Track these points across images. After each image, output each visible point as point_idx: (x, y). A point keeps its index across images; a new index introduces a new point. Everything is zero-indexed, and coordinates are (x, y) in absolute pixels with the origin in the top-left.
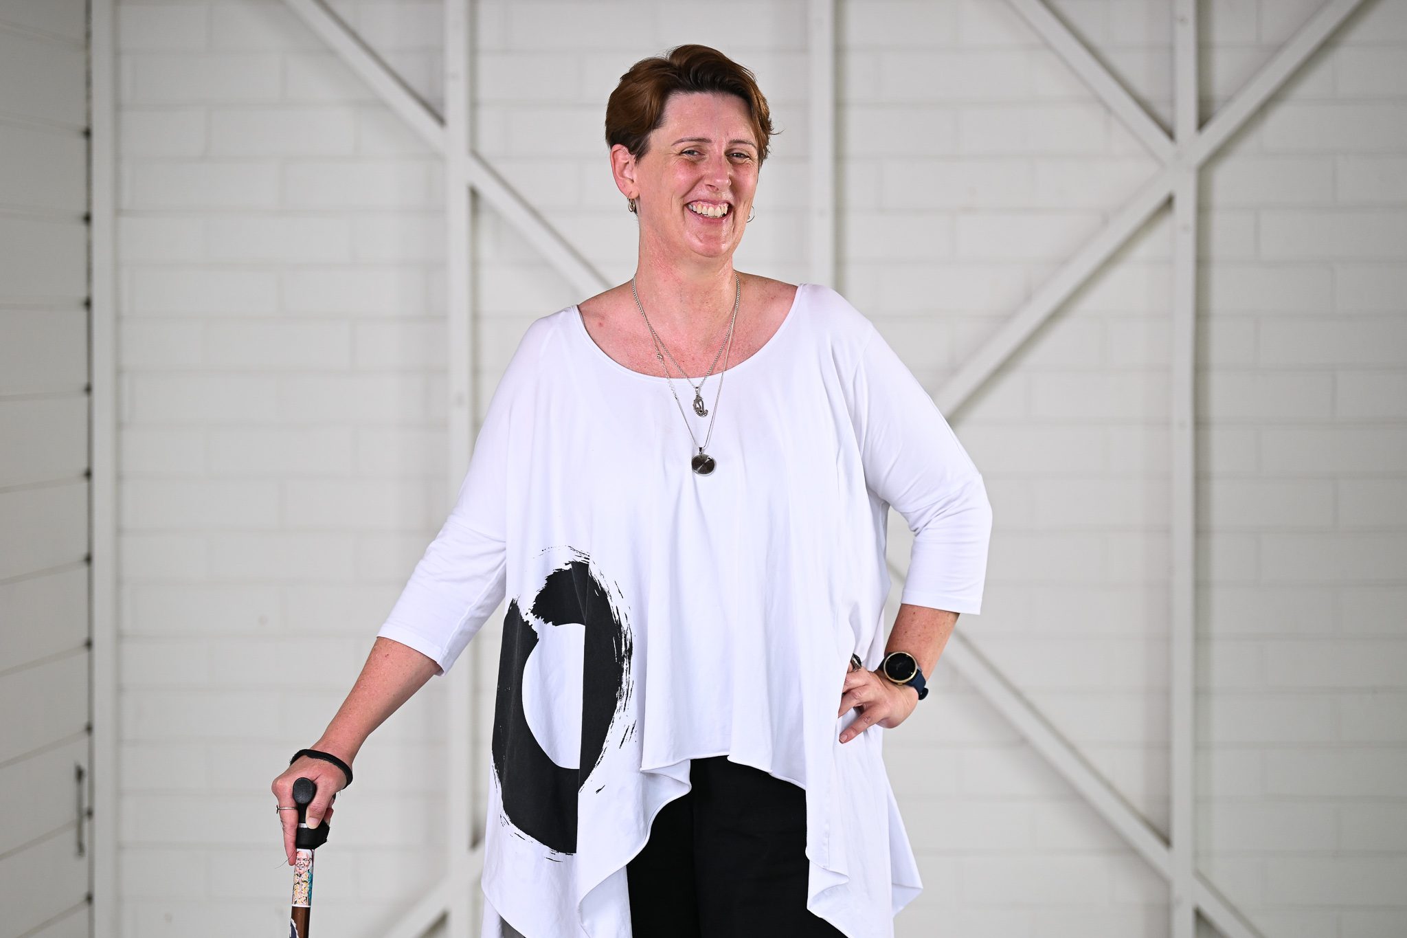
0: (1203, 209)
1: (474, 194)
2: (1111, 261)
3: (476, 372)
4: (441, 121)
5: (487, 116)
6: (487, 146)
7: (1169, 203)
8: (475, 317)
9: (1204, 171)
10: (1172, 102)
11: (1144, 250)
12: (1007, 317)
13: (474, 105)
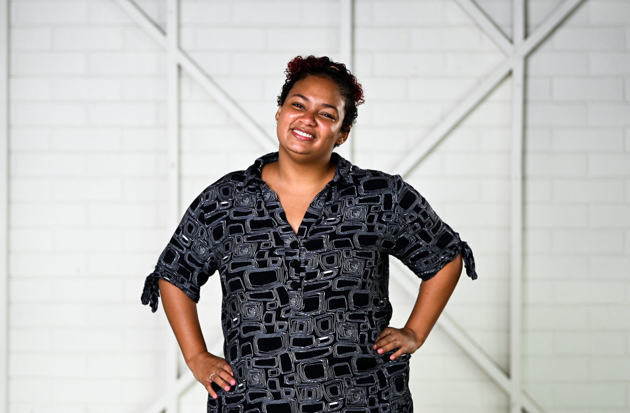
0: (526, 77)
1: (179, 67)
2: (482, 101)
3: (180, 152)
4: (164, 33)
5: (185, 31)
6: (185, 45)
7: (510, 73)
8: (180, 126)
9: (527, 58)
10: (512, 26)
11: (497, 95)
12: (434, 127)
13: (179, 26)
